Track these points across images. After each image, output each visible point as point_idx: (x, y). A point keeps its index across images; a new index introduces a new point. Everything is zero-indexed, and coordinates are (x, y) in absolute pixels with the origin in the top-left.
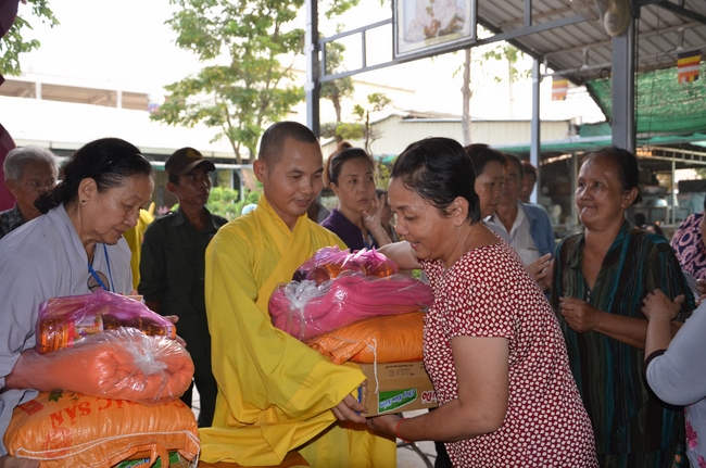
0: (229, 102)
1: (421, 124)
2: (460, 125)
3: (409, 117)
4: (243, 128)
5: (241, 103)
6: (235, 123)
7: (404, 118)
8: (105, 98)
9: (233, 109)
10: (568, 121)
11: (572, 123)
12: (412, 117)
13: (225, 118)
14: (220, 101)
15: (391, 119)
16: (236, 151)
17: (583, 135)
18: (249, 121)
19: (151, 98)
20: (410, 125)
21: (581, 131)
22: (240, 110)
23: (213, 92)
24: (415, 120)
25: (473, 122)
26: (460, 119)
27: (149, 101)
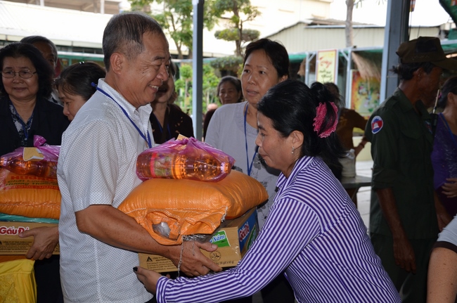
0: (173, 10)
1: (321, 30)
2: (344, 31)
3: (312, 24)
4: (183, 32)
5: (181, 11)
6: (179, 27)
7: (309, 25)
8: (92, 5)
9: (176, 16)
10: (439, 27)
11: (442, 28)
12: (316, 24)
13: (170, 23)
14: (167, 10)
15: (299, 26)
16: (179, 49)
17: (450, 39)
18: (188, 26)
19: (121, 5)
20: (313, 30)
21: (449, 35)
22: (182, 17)
23: (163, 3)
24: (318, 26)
25: (355, 28)
26: (344, 26)
27: (120, 8)
